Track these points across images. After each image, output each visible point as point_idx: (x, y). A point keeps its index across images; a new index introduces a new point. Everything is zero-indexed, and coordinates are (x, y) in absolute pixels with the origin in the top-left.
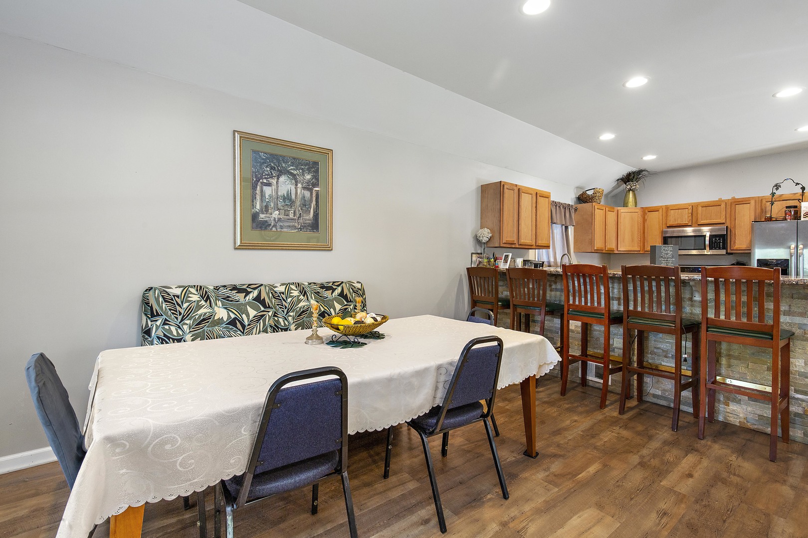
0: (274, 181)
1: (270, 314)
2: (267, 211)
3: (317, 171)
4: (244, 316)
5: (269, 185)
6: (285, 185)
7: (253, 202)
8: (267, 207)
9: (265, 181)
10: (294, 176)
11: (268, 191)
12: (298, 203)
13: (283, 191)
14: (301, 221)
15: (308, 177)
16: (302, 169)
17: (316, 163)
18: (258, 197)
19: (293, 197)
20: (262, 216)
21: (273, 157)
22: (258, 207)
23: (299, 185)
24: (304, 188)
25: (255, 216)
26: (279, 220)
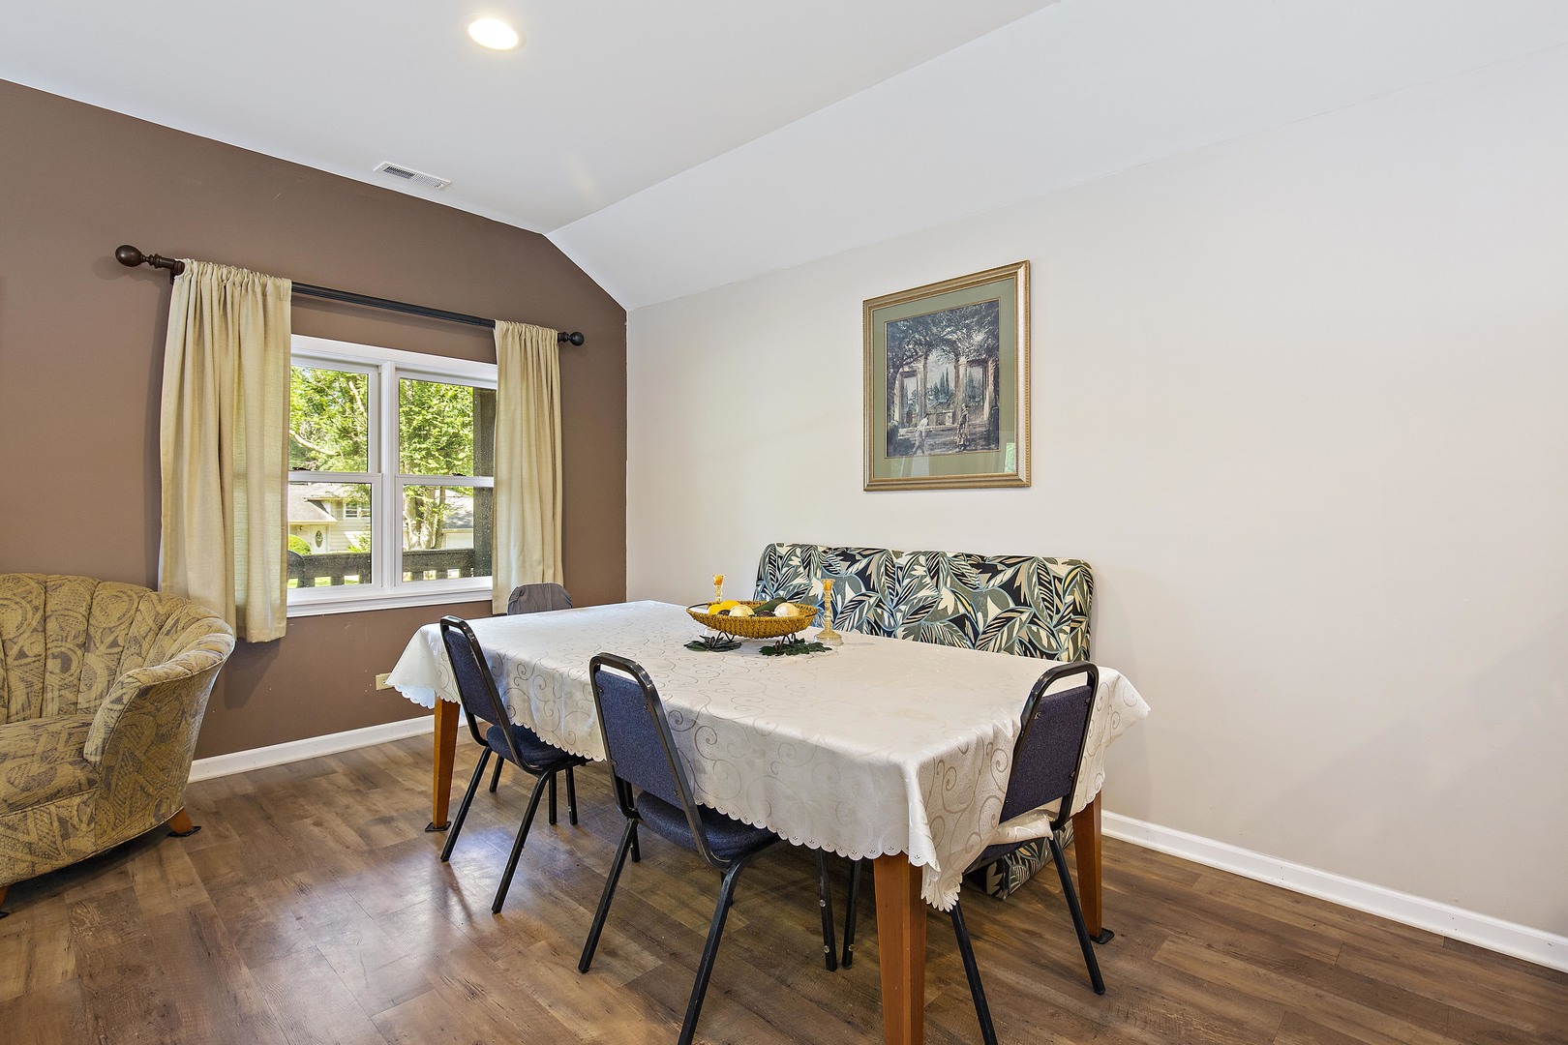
0: (919, 365)
2: (909, 420)
3: (996, 321)
5: (912, 374)
6: (937, 367)
7: (888, 409)
8: (909, 414)
9: (906, 369)
10: (952, 344)
11: (911, 385)
12: (961, 396)
13: (934, 380)
14: (966, 430)
15: (978, 337)
16: (967, 326)
17: (993, 304)
18: (897, 400)
19: (952, 385)
20: (902, 431)
21: (920, 322)
22: (897, 417)
23: (963, 360)
24: (971, 363)
25: (891, 435)
26: (929, 434)
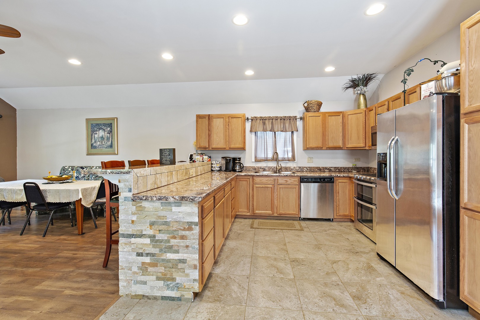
0: (98, 132)
1: (87, 176)
2: (96, 142)
3: (111, 127)
4: (80, 176)
5: (96, 134)
6: (101, 133)
7: (91, 140)
8: (96, 141)
9: (95, 133)
10: (104, 129)
11: (96, 136)
12: (106, 139)
13: (100, 135)
14: (107, 145)
15: (109, 129)
16: (107, 127)
17: (111, 124)
18: (93, 138)
19: (104, 137)
20: (94, 144)
21: (97, 125)
22: (93, 141)
23: (106, 132)
24: (107, 133)
25: (92, 145)
26: (100, 145)
